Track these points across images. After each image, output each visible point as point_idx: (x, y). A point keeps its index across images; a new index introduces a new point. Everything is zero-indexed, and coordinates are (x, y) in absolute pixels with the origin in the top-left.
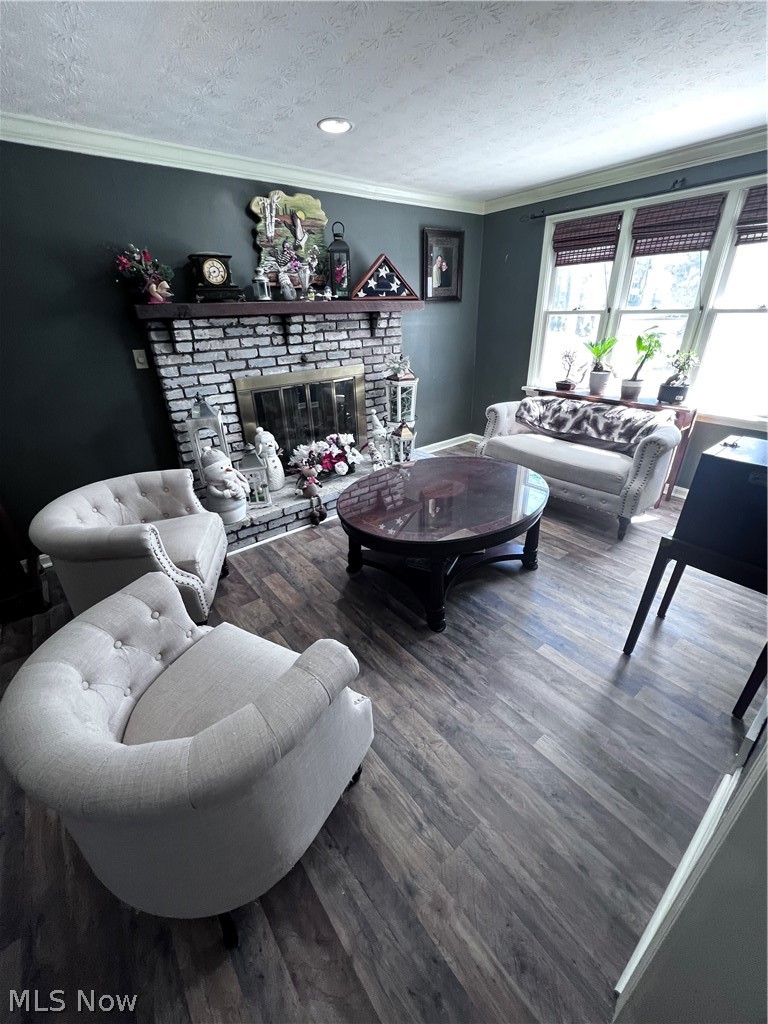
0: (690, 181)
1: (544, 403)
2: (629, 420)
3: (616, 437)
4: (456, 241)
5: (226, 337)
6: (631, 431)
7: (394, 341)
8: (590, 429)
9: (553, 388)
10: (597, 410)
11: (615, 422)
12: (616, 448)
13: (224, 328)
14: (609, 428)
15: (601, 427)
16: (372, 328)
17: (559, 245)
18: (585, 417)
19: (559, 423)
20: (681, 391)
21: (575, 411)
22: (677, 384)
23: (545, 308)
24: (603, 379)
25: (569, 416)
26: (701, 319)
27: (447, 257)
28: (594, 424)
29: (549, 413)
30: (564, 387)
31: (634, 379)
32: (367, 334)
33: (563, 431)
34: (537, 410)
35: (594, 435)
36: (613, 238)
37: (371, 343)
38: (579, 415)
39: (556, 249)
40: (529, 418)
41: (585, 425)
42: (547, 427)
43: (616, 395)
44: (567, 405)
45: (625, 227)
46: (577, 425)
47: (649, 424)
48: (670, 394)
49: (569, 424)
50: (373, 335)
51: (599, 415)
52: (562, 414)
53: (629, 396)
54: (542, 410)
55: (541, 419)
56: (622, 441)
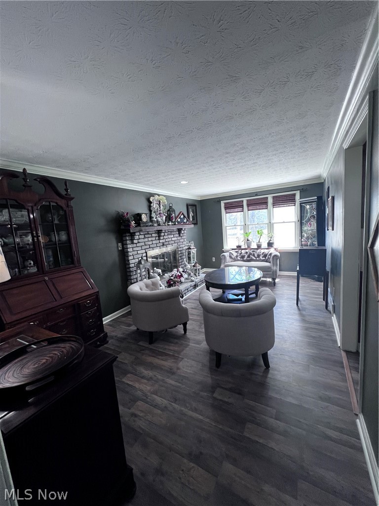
0: (258, 194)
1: (236, 252)
2: (264, 253)
3: (261, 257)
4: (194, 207)
5: (145, 238)
6: (265, 256)
7: (184, 237)
8: (253, 257)
9: (236, 248)
10: (253, 251)
11: (260, 254)
12: (263, 261)
13: (144, 235)
14: (259, 256)
15: (256, 256)
16: (179, 234)
17: (226, 208)
18: (250, 254)
19: (243, 257)
20: (272, 243)
21: (247, 253)
22: (272, 242)
23: (225, 225)
24: (251, 243)
25: (245, 254)
26: (271, 226)
27: (193, 212)
28: (254, 255)
29: (239, 255)
30: (239, 247)
31: (259, 242)
32: (178, 235)
33: (245, 259)
34: (235, 254)
35: (255, 259)
36: (242, 206)
37: (179, 238)
38: (248, 253)
39: (225, 209)
40: (233, 257)
41: (251, 256)
42: (239, 259)
43: (256, 247)
44: (243, 251)
45: (245, 204)
46: (249, 256)
47: (270, 253)
48: (270, 245)
49: (246, 257)
50: (180, 236)
51: (254, 253)
52: (243, 254)
53: (259, 247)
54: (236, 254)
55: (237, 256)
56: (264, 258)
